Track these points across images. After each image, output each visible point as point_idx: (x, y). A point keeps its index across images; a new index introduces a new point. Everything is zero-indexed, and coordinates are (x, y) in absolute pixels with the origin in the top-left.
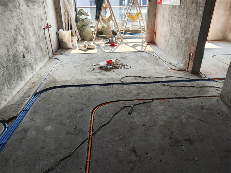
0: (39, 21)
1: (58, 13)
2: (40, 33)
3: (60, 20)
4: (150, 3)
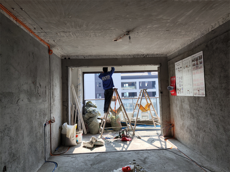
0: (40, 116)
1: (65, 106)
2: (39, 131)
3: (66, 113)
4: (162, 94)
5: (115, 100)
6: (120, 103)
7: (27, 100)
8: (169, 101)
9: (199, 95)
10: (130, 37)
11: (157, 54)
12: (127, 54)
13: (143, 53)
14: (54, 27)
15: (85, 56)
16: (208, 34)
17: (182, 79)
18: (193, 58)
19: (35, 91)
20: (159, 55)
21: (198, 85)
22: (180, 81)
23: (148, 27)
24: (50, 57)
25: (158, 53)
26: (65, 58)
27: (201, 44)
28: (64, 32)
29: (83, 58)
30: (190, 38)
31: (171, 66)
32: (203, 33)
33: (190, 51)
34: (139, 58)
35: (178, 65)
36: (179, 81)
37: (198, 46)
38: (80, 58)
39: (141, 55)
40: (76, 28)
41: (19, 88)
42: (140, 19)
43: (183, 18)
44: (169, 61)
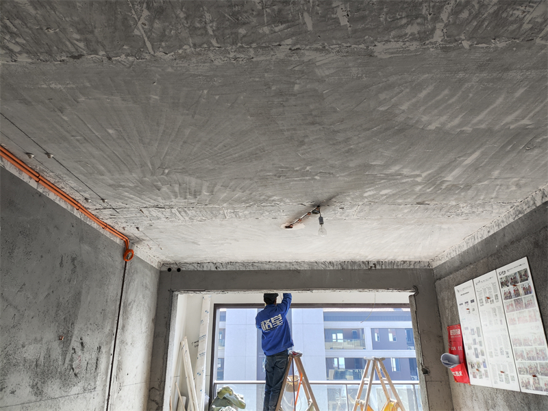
1: (154, 403)
4: (427, 377)
5: (295, 388)
6: (308, 399)
7: (29, 389)
8: (452, 400)
9: (537, 389)
10: (321, 220)
11: (404, 262)
12: (324, 260)
13: (367, 259)
14: (131, 196)
15: (218, 265)
16: (535, 211)
17: (479, 336)
18: (502, 276)
19: (60, 363)
20: (410, 265)
21: (529, 359)
22: (474, 340)
23: (366, 195)
24: (127, 268)
25: (406, 259)
26: (169, 270)
27: (518, 240)
28: (157, 207)
29: (214, 269)
30: (488, 223)
31: (444, 295)
32: (519, 208)
33: (491, 256)
34: (355, 270)
35: (464, 293)
36: (471, 341)
37: (512, 243)
38: (205, 269)
39: (361, 263)
40: (185, 198)
41: (7, 355)
42: (343, 174)
43: (456, 172)
44: (438, 282)
